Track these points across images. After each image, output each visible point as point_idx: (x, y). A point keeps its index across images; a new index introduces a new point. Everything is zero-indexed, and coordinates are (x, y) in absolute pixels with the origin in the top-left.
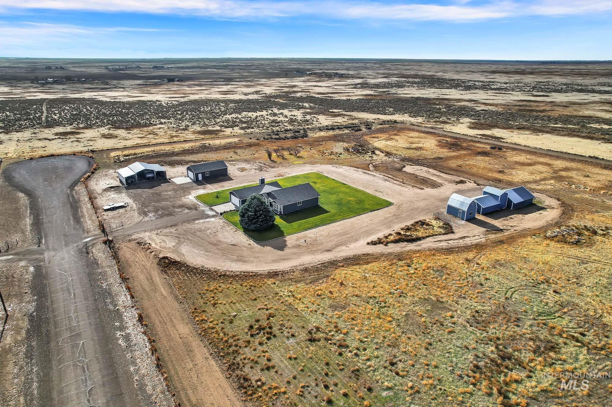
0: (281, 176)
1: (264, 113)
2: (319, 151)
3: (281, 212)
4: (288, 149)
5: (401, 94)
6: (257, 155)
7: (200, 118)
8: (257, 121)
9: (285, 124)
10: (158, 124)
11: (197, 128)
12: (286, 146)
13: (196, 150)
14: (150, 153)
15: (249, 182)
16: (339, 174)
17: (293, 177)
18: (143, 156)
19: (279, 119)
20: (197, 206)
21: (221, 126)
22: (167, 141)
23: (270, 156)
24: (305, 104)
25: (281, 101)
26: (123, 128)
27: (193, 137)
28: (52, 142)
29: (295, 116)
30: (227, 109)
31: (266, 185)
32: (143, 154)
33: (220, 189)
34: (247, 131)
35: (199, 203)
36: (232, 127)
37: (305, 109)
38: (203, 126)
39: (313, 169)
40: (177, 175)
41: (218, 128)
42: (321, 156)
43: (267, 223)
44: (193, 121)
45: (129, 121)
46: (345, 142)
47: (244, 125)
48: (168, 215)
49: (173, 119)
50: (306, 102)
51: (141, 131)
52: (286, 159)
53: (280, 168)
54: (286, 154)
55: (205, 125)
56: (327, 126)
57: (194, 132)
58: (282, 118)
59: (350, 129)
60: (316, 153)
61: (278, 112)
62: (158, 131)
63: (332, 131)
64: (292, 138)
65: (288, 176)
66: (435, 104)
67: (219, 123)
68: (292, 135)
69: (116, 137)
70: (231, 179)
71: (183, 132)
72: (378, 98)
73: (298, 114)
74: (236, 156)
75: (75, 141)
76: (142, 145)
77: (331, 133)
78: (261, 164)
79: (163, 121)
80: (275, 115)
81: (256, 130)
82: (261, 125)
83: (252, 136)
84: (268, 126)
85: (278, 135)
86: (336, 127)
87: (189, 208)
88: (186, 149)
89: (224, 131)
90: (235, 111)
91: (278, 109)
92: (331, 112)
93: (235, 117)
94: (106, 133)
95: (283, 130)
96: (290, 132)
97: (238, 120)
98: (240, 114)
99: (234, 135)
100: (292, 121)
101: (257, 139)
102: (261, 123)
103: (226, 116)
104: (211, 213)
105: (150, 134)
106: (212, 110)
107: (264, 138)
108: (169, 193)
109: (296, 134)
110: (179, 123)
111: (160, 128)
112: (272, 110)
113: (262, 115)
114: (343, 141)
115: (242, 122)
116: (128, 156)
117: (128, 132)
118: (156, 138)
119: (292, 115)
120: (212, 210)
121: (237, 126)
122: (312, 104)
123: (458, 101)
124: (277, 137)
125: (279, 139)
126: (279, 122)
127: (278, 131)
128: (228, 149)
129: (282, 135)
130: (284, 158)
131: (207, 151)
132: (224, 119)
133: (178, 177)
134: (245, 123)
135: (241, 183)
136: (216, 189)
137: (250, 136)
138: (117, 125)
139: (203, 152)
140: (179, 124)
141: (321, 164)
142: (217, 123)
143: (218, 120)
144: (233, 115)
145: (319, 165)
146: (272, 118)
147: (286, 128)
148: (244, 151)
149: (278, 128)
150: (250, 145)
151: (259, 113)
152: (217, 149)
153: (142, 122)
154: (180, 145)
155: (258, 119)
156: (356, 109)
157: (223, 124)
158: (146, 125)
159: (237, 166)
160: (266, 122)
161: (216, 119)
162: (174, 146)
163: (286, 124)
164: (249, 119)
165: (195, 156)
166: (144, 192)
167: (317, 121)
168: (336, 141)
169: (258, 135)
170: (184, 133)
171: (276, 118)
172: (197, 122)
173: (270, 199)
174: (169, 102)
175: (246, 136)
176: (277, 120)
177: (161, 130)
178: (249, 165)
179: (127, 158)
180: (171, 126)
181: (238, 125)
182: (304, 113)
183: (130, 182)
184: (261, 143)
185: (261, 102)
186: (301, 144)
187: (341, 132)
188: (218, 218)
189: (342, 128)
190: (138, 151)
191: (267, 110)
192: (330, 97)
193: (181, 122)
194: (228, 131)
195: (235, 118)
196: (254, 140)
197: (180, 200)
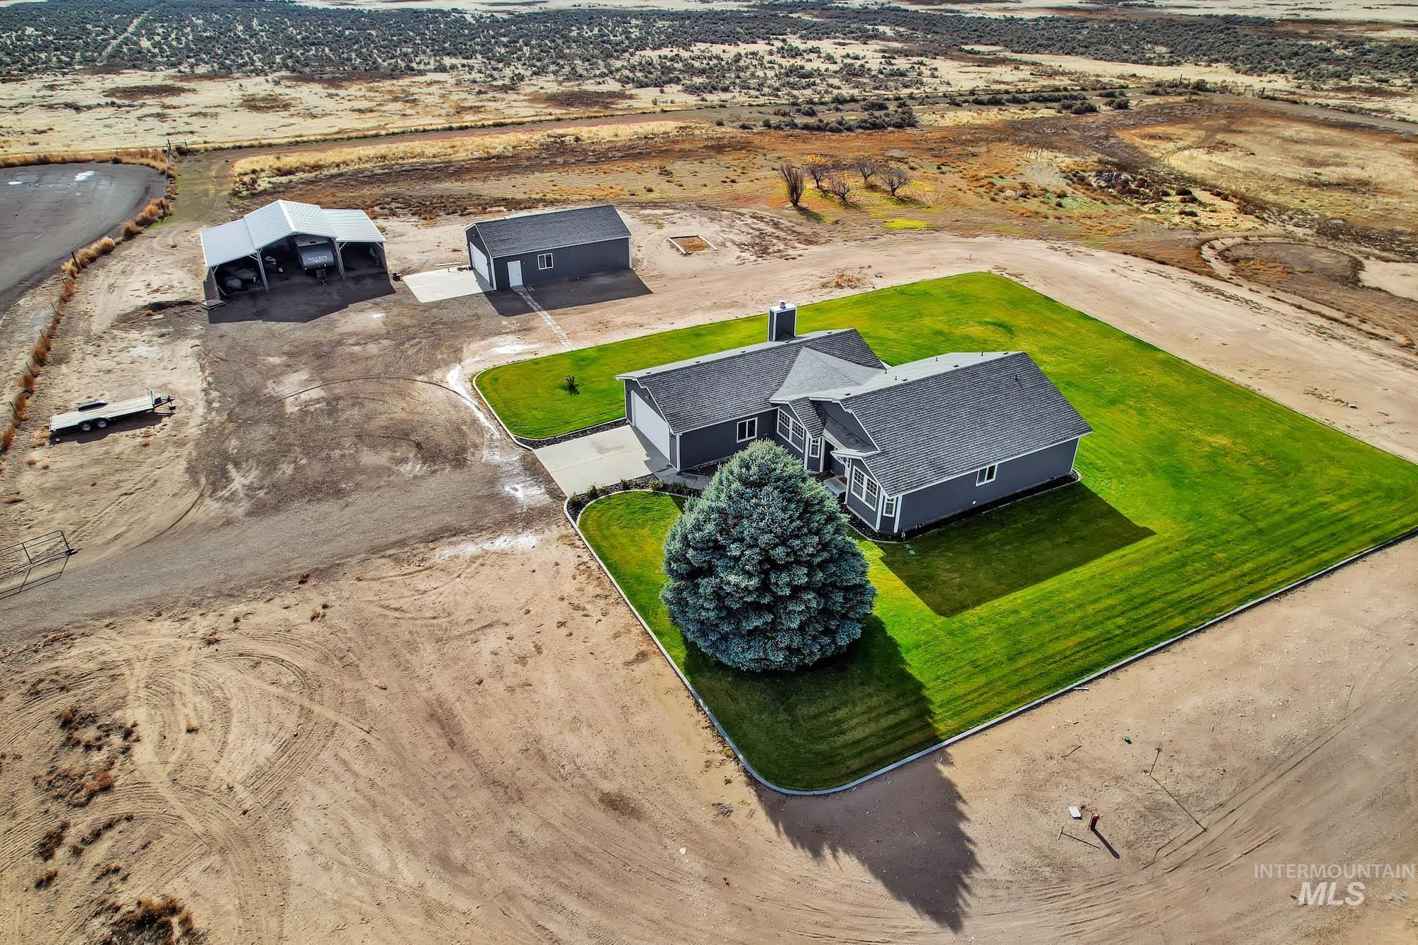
0: (851, 282)
1: (761, 47)
2: (976, 179)
3: (888, 522)
4: (860, 166)
5: (1167, 7)
6: (742, 186)
7: (563, 57)
8: (740, 69)
9: (831, 81)
10: (429, 71)
11: (546, 85)
12: (849, 157)
13: (529, 159)
14: (368, 166)
15: (716, 306)
16: (1093, 287)
17: (901, 291)
18: (341, 175)
19: (809, 67)
20: (473, 437)
21: (625, 81)
22: (440, 123)
23: (795, 191)
24: (881, 28)
25: (807, 18)
26: (321, 81)
27: (526, 112)
28: (84, 115)
29: (857, 58)
30: (648, 33)
31: (805, 353)
32: (343, 169)
33: (586, 343)
34: (709, 97)
35: (481, 416)
36: (659, 84)
37: (884, 39)
38: (568, 80)
39: (975, 255)
40: (432, 256)
41: (612, 86)
42: (987, 200)
43: (827, 632)
44: (538, 64)
45: (349, 59)
46: (1059, 149)
47: (698, 80)
48: (317, 491)
49: (479, 56)
50: (883, 22)
51: (371, 90)
52: (854, 206)
53: (838, 246)
54: (853, 182)
55: (575, 76)
56: (972, 93)
57: (535, 99)
58: (817, 64)
59: (1056, 105)
60: (965, 187)
61: (802, 47)
62: (426, 90)
63: (996, 109)
64: (863, 125)
65: (880, 284)
66: (1297, 36)
67: (618, 70)
68: (865, 116)
69: (286, 106)
70: (641, 290)
71: (498, 95)
72: (1100, 17)
73: (870, 55)
74: (666, 186)
75: (151, 115)
76: (354, 134)
77: (992, 115)
78: (762, 225)
79: (448, 61)
80: (795, 53)
81: (738, 97)
82: (753, 82)
83: (724, 114)
84: (777, 85)
85: (811, 114)
86: (1005, 97)
87: (430, 453)
88: (494, 152)
89: (631, 97)
90: (671, 41)
91: (801, 37)
92: (969, 52)
93: (670, 55)
94: (263, 94)
95: (827, 98)
96: (852, 105)
97: (679, 66)
98: (686, 46)
99: (665, 111)
100: (852, 73)
101: (744, 127)
102: (753, 75)
103: (643, 53)
104: (525, 493)
105: (395, 100)
106: (602, 36)
107: (767, 125)
108: (373, 348)
109: (877, 113)
110: (495, 69)
111: (430, 84)
112: (784, 41)
113: (753, 54)
114: (1051, 147)
115: (690, 70)
116: (290, 172)
117: (333, 91)
118: (409, 112)
119: (848, 56)
120: (535, 471)
121: (677, 81)
122: (902, 29)
123: (1372, 26)
124: (811, 121)
125: (819, 129)
126: (809, 75)
127: (811, 102)
128: (639, 156)
129: (831, 118)
130: (845, 202)
131: (565, 164)
132: (635, 60)
133: (433, 267)
134: (702, 72)
135: (683, 312)
136: (572, 336)
137: (717, 116)
138: (307, 70)
139: (553, 165)
140: (495, 74)
141: (1000, 234)
142: (611, 72)
143: (618, 64)
144: (665, 52)
145: (993, 238)
146: (787, 63)
147: (835, 92)
148: (696, 166)
149: (808, 92)
150: (718, 148)
151: (743, 48)
152: (602, 157)
153: (386, 64)
154: (478, 140)
155: (742, 63)
156: (1046, 47)
157: (631, 75)
158: (393, 74)
159: (669, 230)
160: (770, 73)
161: (612, 61)
162: (458, 140)
163: (836, 82)
164: (715, 61)
165: (519, 180)
166: (272, 335)
167: (933, 76)
168: (1021, 143)
169: (745, 114)
170: (503, 100)
171: (799, 62)
172: (553, 68)
173: (828, 436)
174: (485, 15)
175: (705, 113)
176: (802, 68)
177: (434, 89)
178: (716, 227)
179: (284, 179)
180: (468, 77)
181: (679, 79)
182: (884, 51)
183: (236, 283)
184: (757, 140)
185: (748, 18)
186: (902, 149)
187: (1027, 114)
188: (555, 532)
189: (1025, 102)
190: (330, 156)
191: (768, 39)
192: (952, 11)
193: (501, 65)
194: (645, 97)
195: (672, 60)
196: (730, 131)
197: (402, 394)
